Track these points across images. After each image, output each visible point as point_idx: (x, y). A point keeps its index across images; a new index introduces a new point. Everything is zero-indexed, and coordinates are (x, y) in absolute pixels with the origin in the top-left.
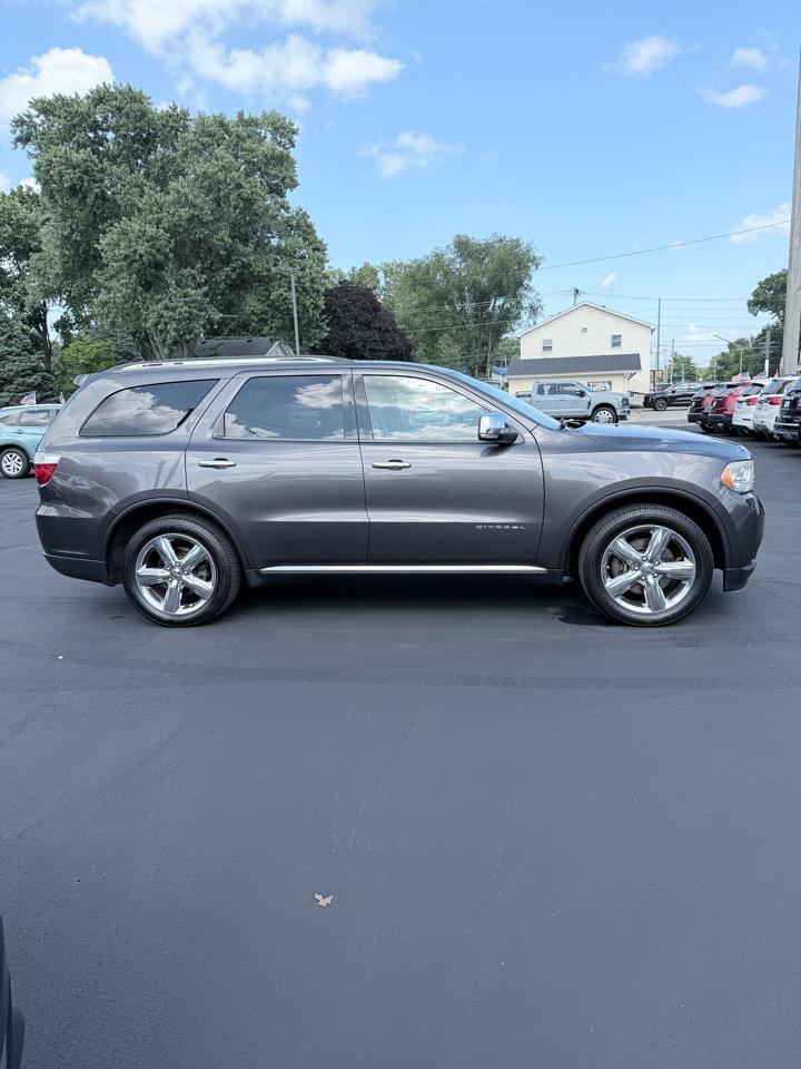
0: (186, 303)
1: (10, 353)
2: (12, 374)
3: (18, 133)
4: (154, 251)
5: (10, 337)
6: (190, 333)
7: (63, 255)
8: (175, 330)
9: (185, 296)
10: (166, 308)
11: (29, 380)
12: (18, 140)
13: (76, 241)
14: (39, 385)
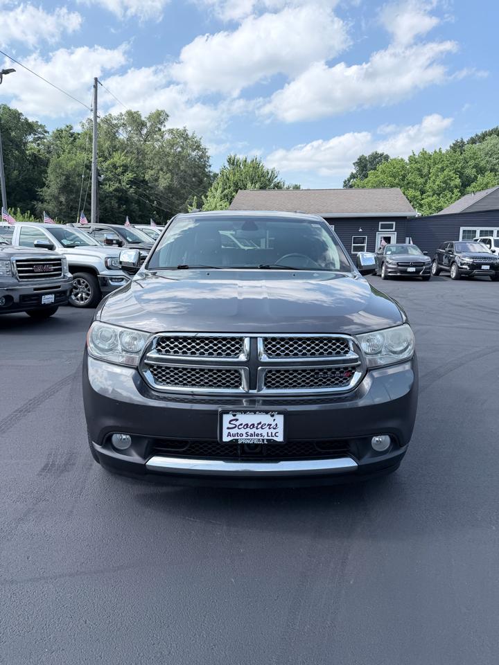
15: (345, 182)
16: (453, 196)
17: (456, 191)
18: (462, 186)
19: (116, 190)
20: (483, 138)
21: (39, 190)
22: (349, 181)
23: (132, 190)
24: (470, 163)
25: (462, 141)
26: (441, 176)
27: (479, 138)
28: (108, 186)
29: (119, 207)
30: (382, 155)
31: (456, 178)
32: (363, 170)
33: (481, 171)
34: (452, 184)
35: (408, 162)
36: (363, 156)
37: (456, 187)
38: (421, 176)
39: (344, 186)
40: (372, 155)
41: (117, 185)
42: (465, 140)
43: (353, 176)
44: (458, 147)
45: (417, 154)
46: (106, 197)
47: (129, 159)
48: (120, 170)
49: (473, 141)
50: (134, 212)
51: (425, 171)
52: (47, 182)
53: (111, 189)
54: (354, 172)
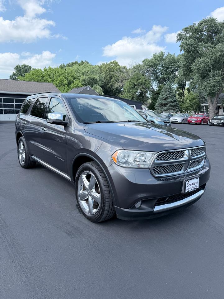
0: (214, 82)
1: (169, 97)
2: (168, 102)
3: (178, 38)
4: (206, 67)
5: (171, 92)
6: (214, 91)
7: (183, 70)
8: (210, 90)
9: (215, 79)
10: (208, 83)
11: (172, 104)
12: (178, 40)
13: (187, 66)
14: (175, 105)
15: (10, 77)
16: (65, 88)
17: (66, 86)
18: (68, 84)
20: (72, 64)
22: (13, 77)
24: (70, 75)
25: (64, 65)
26: (59, 79)
27: (71, 64)
30: (28, 66)
31: (65, 80)
32: (19, 72)
33: (75, 78)
34: (64, 82)
35: (43, 71)
36: (18, 65)
37: (66, 84)
38: (50, 78)
39: (10, 79)
40: (23, 65)
42: (65, 65)
43: (14, 74)
44: (62, 67)
45: (47, 68)
49: (68, 65)
51: (52, 76)
54: (15, 72)
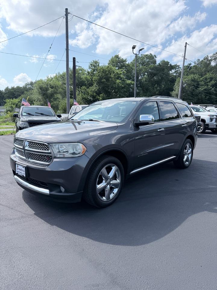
19: (205, 90)
21: (171, 92)
23: (213, 89)
28: (201, 88)
29: (206, 97)
41: (206, 87)
46: (200, 93)
47: (214, 75)
48: (208, 80)
50: (213, 99)
52: (174, 89)
53: (202, 90)
